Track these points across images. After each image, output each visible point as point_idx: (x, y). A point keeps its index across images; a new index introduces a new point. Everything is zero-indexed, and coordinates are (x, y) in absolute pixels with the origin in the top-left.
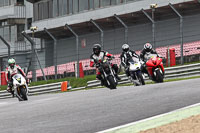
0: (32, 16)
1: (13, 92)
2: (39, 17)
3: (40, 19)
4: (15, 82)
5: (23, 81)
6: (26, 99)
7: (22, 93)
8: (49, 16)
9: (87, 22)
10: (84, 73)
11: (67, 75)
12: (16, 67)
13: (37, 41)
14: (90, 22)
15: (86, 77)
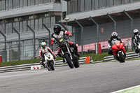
0: (66, 10)
1: (44, 65)
2: (71, 11)
4: (46, 58)
5: (52, 58)
6: (53, 69)
7: (50, 65)
8: (79, 11)
9: (105, 16)
10: (102, 51)
11: (90, 52)
12: (47, 48)
14: (107, 15)
15: (103, 54)
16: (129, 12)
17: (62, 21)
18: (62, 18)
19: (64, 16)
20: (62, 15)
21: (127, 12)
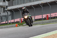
0: (7, 5)
2: (10, 5)
3: (10, 6)
8: (13, 5)
11: (17, 22)
13: (9, 12)
15: (23, 23)
16: (33, 6)
17: (6, 10)
18: (6, 8)
19: (7, 8)
20: (6, 7)
21: (32, 5)
